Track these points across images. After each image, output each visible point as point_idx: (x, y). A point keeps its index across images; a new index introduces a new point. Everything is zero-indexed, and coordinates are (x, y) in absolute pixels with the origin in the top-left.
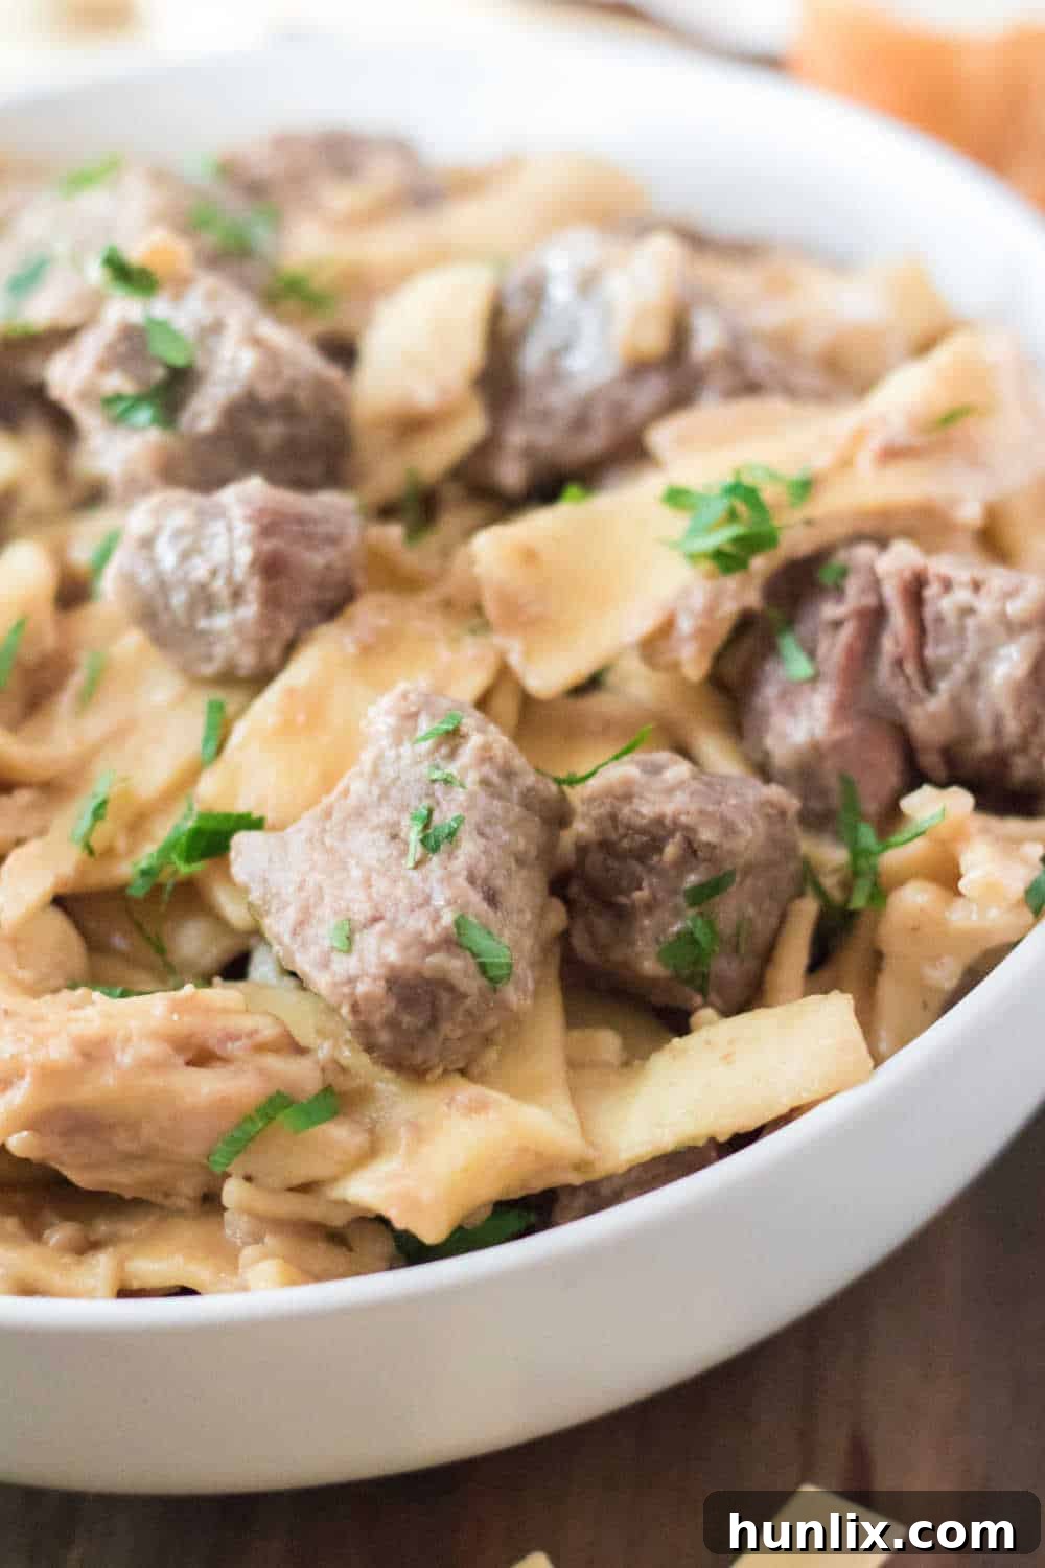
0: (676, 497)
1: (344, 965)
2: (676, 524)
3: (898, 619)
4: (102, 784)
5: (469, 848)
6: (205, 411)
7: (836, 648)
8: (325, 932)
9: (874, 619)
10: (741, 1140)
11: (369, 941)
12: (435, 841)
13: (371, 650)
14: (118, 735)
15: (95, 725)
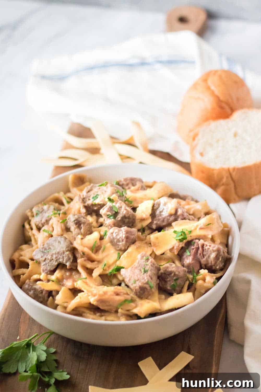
0: (175, 232)
1: (134, 285)
2: (175, 235)
3: (200, 249)
4: (105, 262)
5: (149, 273)
6: (119, 217)
7: (193, 252)
8: (132, 281)
9: (198, 249)
10: (178, 308)
11: (137, 282)
12: (145, 272)
13: (138, 248)
14: (107, 256)
15: (105, 254)
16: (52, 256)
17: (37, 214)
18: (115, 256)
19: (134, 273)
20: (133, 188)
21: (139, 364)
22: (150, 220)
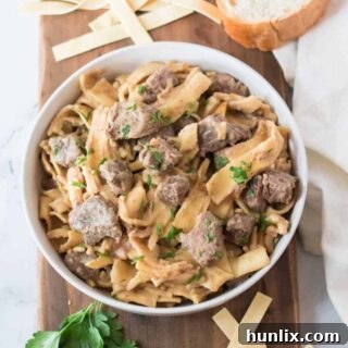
0: (232, 168)
2: (232, 174)
3: (265, 188)
4: (158, 225)
7: (257, 191)
8: (197, 253)
9: (262, 188)
11: (204, 255)
14: (159, 215)
15: (156, 213)
16: (96, 228)
17: (56, 151)
18: (168, 214)
19: (196, 241)
20: (164, 92)
21: (214, 318)
22: (198, 150)
